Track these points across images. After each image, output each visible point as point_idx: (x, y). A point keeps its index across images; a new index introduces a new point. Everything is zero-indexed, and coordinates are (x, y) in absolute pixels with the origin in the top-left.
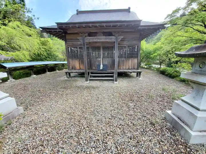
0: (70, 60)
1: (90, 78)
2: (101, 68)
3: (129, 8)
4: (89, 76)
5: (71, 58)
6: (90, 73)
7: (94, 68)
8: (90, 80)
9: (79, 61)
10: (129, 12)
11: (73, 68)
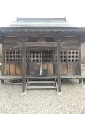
0: (6, 64)
1: (27, 87)
2: (41, 74)
3: (65, 18)
4: (27, 83)
5: (6, 62)
6: (28, 80)
7: (32, 73)
8: (27, 89)
9: (16, 65)
10: (66, 20)
11: (7, 74)
